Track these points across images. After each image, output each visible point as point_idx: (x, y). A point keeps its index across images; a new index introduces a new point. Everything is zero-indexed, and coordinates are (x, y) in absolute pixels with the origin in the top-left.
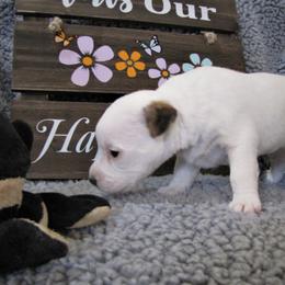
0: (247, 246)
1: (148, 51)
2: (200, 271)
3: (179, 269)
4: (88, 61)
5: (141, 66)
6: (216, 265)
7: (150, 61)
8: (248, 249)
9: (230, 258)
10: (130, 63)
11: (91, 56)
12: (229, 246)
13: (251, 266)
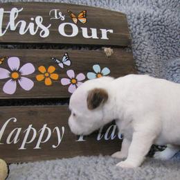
1: (61, 65)
4: (15, 75)
5: (55, 77)
7: (62, 72)
10: (47, 75)
11: (18, 72)
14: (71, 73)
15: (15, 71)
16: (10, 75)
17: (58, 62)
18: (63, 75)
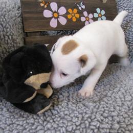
0: (130, 100)
1: (80, 8)
2: (112, 107)
3: (105, 106)
4: (56, 15)
5: (78, 16)
6: (118, 106)
7: (81, 13)
8: (130, 101)
9: (123, 104)
10: (73, 15)
11: (57, 12)
12: (123, 99)
13: (129, 108)
14: (85, 13)
15: (55, 12)
16: (53, 15)
17: (78, 6)
18: (82, 15)
